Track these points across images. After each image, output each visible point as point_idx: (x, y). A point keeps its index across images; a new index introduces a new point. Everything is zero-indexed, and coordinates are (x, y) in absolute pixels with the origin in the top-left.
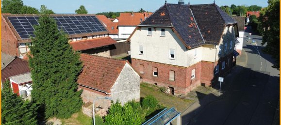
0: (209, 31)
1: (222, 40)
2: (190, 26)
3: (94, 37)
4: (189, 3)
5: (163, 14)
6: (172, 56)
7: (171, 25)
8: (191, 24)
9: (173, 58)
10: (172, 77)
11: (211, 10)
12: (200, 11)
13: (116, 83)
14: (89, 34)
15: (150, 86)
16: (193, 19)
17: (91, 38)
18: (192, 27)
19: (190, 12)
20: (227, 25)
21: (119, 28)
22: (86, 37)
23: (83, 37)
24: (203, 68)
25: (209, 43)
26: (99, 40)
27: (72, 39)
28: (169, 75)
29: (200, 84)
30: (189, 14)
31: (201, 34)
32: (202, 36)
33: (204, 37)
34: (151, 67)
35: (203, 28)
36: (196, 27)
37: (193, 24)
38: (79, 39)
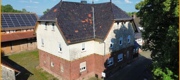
0: (101, 27)
2: (84, 22)
3: (28, 30)
4: (93, 3)
5: (55, 10)
7: (55, 20)
8: (87, 20)
9: (61, 51)
10: (62, 69)
12: (99, 8)
14: (23, 28)
15: (48, 76)
16: (92, 16)
17: (25, 31)
18: (86, 23)
19: (92, 10)
20: (116, 22)
22: (20, 30)
23: (16, 30)
24: (96, 61)
25: (97, 38)
27: (5, 31)
28: (60, 67)
29: (94, 75)
30: (89, 11)
31: (94, 29)
32: (94, 31)
33: (95, 32)
34: (49, 58)
35: (97, 24)
36: (91, 23)
37: (89, 20)
38: (13, 32)
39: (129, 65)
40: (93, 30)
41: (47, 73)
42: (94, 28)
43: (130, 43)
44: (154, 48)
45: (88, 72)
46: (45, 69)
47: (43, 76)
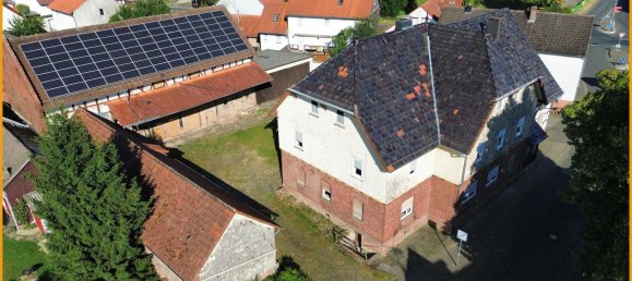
0: (456, 112)
1: (485, 130)
2: (411, 96)
3: (216, 70)
4: (427, 19)
5: (343, 72)
6: (359, 172)
7: (353, 111)
8: (417, 89)
9: (358, 176)
10: (357, 212)
11: (472, 50)
12: (447, 45)
13: (211, 259)
15: (315, 219)
16: (428, 70)
17: (209, 72)
18: (415, 99)
19: (425, 45)
21: (289, 19)
22: (198, 72)
23: (190, 74)
24: (434, 190)
25: (448, 145)
26: (228, 75)
27: (164, 81)
28: (352, 206)
29: (426, 222)
30: (419, 55)
31: (437, 115)
32: (438, 121)
33: (441, 125)
34: (317, 178)
35: (445, 99)
36: (428, 94)
37: (422, 87)
38: (181, 79)
39: (510, 190)
40: (434, 118)
41: (310, 211)
42: (436, 110)
43: (521, 136)
44: (578, 124)
45: (415, 218)
46: (300, 198)
47: (303, 217)
